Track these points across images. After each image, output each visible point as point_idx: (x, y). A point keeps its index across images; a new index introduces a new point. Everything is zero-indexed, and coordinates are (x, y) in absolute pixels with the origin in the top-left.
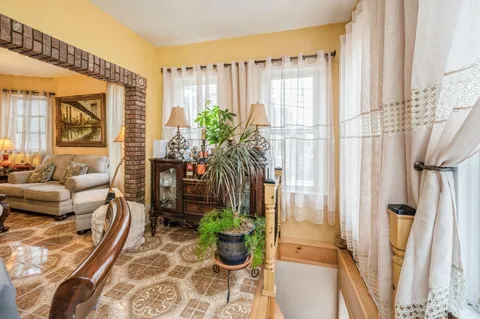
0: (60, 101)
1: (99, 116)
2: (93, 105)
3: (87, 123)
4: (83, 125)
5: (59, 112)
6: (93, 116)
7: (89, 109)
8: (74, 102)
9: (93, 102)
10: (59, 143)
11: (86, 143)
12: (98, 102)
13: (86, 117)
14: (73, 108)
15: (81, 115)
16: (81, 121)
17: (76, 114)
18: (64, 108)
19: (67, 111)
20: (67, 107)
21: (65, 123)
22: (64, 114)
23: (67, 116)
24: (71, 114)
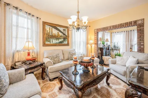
0: (44, 23)
2: (64, 30)
3: (61, 36)
4: (59, 37)
5: (44, 29)
6: (64, 34)
7: (62, 31)
8: (55, 26)
10: (44, 45)
11: (61, 44)
12: (66, 29)
13: (61, 34)
14: (53, 29)
15: (58, 33)
16: (58, 35)
17: (55, 32)
18: (47, 28)
19: (50, 29)
20: (50, 28)
21: (48, 35)
22: (48, 31)
23: (50, 32)
24: (52, 31)
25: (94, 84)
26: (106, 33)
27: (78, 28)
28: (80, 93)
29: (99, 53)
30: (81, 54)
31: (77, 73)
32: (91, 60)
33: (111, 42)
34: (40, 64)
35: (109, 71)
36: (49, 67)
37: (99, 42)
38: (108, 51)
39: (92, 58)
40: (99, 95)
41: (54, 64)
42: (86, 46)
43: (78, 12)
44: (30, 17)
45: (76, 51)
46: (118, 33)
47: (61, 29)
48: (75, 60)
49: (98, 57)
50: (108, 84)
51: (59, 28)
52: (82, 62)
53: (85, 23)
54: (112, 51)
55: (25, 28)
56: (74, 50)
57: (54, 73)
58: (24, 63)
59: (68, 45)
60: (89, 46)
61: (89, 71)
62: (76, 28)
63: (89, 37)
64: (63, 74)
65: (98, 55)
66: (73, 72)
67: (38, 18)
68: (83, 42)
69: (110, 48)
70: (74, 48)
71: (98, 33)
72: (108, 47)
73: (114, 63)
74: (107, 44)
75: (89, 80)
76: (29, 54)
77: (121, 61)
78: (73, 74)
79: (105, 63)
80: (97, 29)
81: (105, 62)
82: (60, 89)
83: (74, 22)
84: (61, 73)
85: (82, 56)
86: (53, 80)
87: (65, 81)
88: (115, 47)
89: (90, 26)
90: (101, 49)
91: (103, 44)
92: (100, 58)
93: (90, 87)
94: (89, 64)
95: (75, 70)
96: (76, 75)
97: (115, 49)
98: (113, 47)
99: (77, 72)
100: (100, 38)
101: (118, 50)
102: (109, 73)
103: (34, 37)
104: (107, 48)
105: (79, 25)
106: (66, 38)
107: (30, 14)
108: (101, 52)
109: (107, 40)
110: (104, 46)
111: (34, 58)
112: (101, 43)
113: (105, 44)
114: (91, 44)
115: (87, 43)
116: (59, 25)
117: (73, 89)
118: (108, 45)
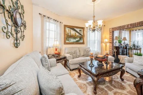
1: (82, 34)
2: (80, 30)
3: (78, 36)
4: (76, 37)
5: (65, 31)
6: (80, 34)
7: (79, 32)
8: (73, 28)
9: (80, 29)
10: (65, 43)
11: (77, 43)
12: (82, 30)
13: (77, 34)
14: (72, 30)
15: (75, 33)
16: (75, 35)
17: (73, 33)
18: (67, 30)
19: (69, 31)
20: (69, 29)
21: (68, 35)
22: (67, 32)
23: (69, 33)
24: (71, 32)
25: (107, 75)
26: (123, 31)
27: (93, 30)
28: (96, 79)
29: (114, 52)
30: (96, 52)
31: (93, 66)
32: (105, 57)
33: (130, 41)
34: (64, 58)
35: (123, 68)
36: (70, 60)
37: (115, 41)
38: (126, 50)
39: (106, 55)
40: (112, 86)
41: (73, 58)
42: (101, 44)
43: (94, 17)
44: (56, 22)
45: (91, 49)
46: (139, 31)
47: (78, 30)
48: (91, 55)
49: (114, 56)
50: (122, 80)
51: (76, 29)
52: (97, 57)
53: (100, 25)
54: (131, 50)
55: (53, 31)
56: (89, 48)
57: (73, 65)
58: (53, 56)
59: (83, 43)
60: (104, 45)
61: (104, 66)
62: (92, 30)
63: (104, 36)
64: (82, 65)
65: (114, 54)
66: (90, 64)
67: (61, 22)
68: (98, 41)
69: (128, 47)
70: (89, 46)
71: (113, 32)
72: (126, 46)
73: (131, 62)
74: (124, 43)
75: (103, 71)
76: (56, 50)
77: (139, 60)
78: (90, 66)
79: (121, 62)
80: (113, 28)
81: (121, 60)
82: (79, 76)
83: (90, 26)
84: (80, 64)
85: (97, 53)
86: (72, 71)
87: (83, 71)
88: (134, 46)
89: (105, 26)
90: (117, 48)
91: (119, 42)
92: (116, 57)
93: (103, 77)
94: (103, 59)
95: (91, 63)
96: (92, 67)
97: (134, 49)
98: (132, 47)
99: (93, 64)
100: (116, 37)
101: (139, 50)
102: (123, 69)
103: (58, 37)
104: (124, 47)
105: (94, 27)
106: (82, 37)
107: (56, 20)
108: (116, 51)
109: (125, 39)
110: (121, 44)
111: (59, 53)
112: (117, 41)
113: (122, 43)
114: (106, 43)
115: (102, 42)
116: (76, 27)
117: (90, 76)
118: (126, 43)
